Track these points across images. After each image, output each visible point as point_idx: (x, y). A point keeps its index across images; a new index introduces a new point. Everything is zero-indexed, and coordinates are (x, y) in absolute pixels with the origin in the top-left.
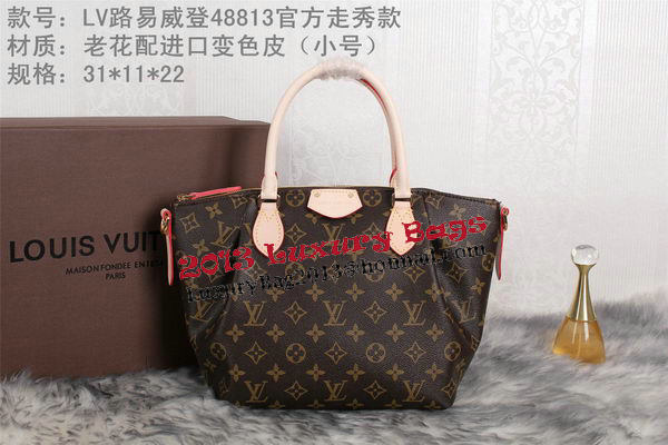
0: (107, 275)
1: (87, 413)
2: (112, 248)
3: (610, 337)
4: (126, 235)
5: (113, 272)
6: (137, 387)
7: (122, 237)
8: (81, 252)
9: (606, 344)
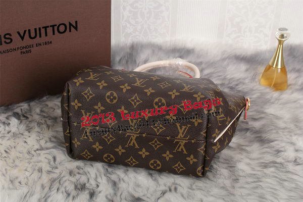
0: (21, 52)
1: (15, 135)
2: (22, 38)
3: (291, 71)
4: (29, 30)
5: (24, 50)
6: (42, 111)
7: (27, 31)
8: (5, 42)
9: (288, 76)
